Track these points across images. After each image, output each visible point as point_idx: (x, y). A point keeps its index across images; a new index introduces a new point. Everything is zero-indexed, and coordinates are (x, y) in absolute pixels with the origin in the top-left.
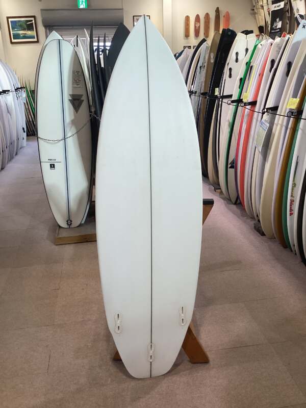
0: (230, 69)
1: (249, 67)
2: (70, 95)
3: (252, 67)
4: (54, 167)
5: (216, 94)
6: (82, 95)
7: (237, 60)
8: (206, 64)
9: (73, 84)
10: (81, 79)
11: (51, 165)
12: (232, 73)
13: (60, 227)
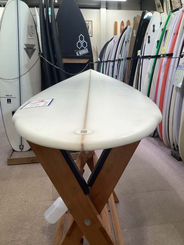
0: (149, 37)
1: (165, 32)
2: (25, 44)
3: (167, 31)
4: (10, 102)
5: (138, 55)
6: (34, 45)
7: (154, 31)
8: (130, 40)
9: (27, 36)
10: (34, 32)
11: (8, 100)
12: (150, 40)
13: (14, 151)
